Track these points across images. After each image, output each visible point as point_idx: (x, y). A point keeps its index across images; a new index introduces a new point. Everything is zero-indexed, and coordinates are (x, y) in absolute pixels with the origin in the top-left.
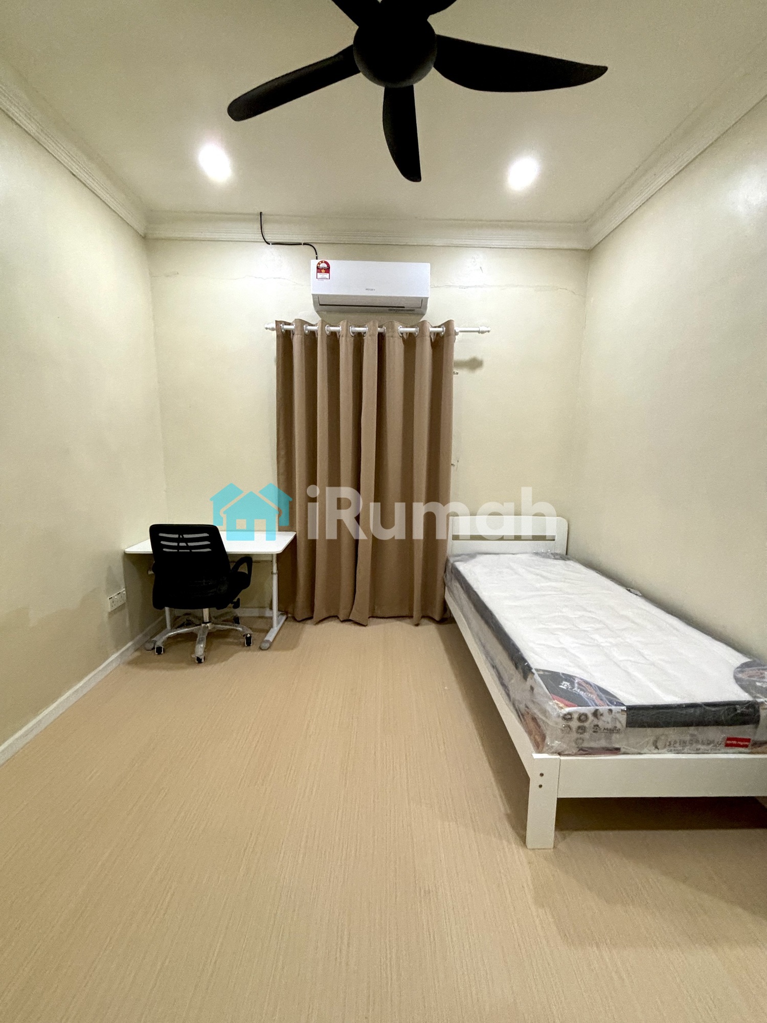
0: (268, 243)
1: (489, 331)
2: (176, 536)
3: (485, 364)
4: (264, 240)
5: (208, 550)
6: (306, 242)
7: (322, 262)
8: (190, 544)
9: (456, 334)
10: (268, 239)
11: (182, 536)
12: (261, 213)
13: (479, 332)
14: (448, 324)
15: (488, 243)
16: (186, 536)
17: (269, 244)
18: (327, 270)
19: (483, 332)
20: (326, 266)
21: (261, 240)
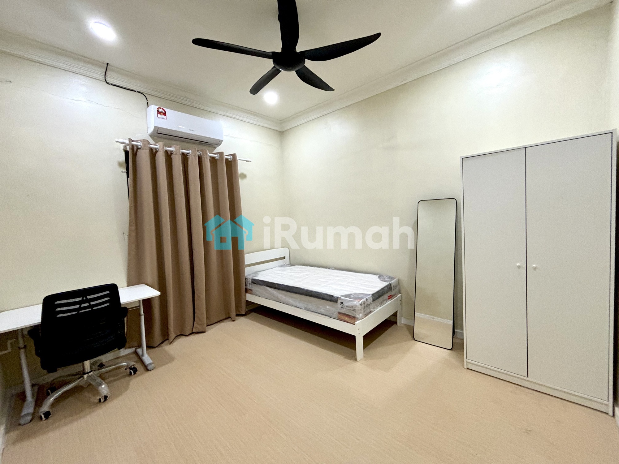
0: (107, 83)
1: (251, 161)
2: (80, 299)
3: (248, 176)
4: (105, 81)
5: (108, 304)
6: (139, 91)
7: (160, 108)
8: (92, 303)
9: (238, 160)
10: (109, 80)
11: (86, 298)
12: (108, 63)
13: (247, 161)
14: (234, 155)
15: (243, 119)
16: (89, 297)
17: (109, 84)
18: (165, 114)
19: (248, 161)
20: (163, 111)
21: (103, 80)
